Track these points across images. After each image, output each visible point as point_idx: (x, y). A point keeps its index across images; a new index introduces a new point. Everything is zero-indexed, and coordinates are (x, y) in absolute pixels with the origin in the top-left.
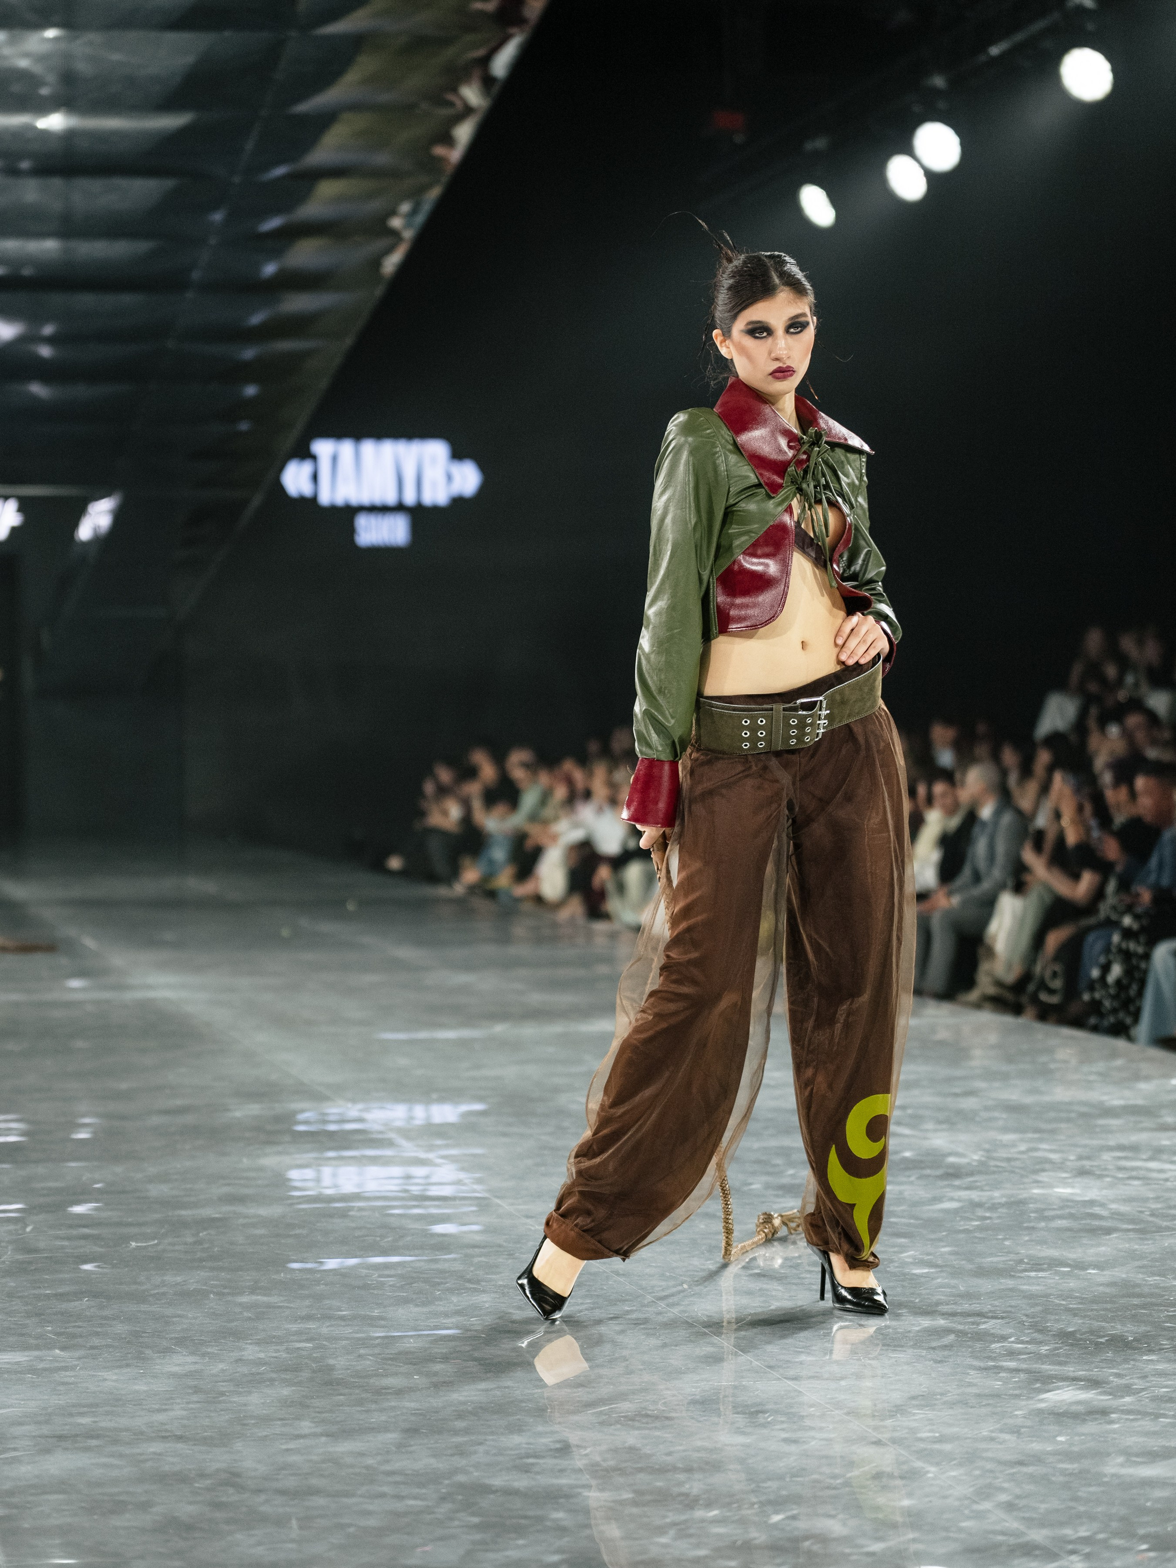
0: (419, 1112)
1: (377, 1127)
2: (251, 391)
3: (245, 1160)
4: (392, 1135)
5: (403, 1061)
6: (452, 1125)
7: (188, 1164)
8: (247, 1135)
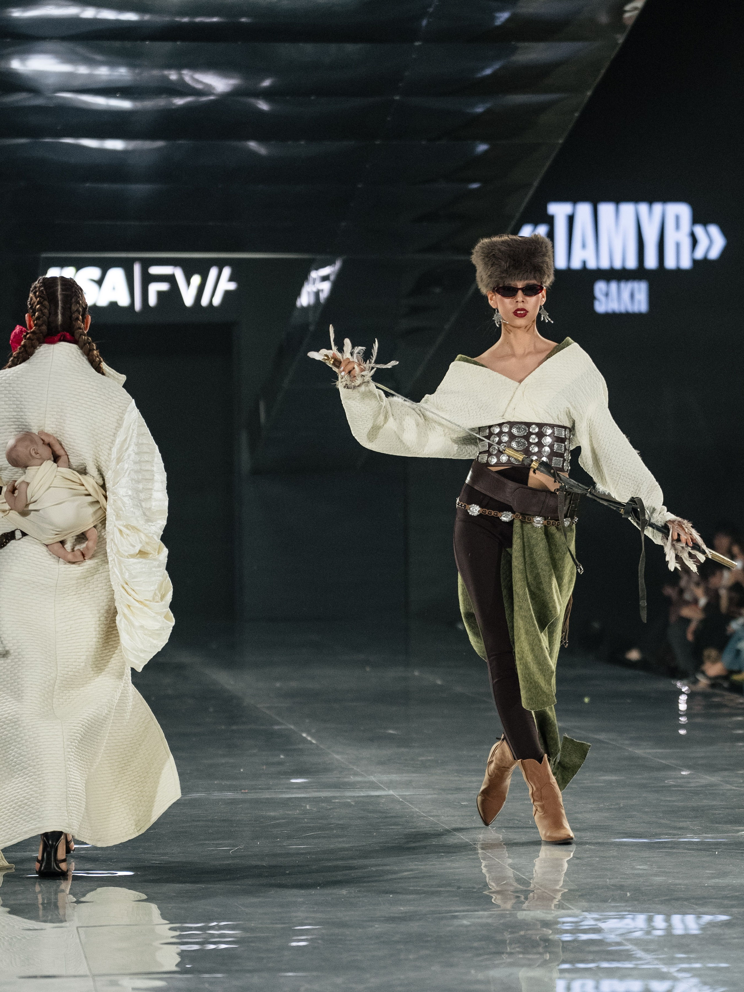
0: (659, 921)
1: (612, 937)
2: (482, 148)
3: (473, 972)
4: (629, 947)
5: (641, 867)
6: (695, 936)
7: (412, 975)
8: (476, 944)
